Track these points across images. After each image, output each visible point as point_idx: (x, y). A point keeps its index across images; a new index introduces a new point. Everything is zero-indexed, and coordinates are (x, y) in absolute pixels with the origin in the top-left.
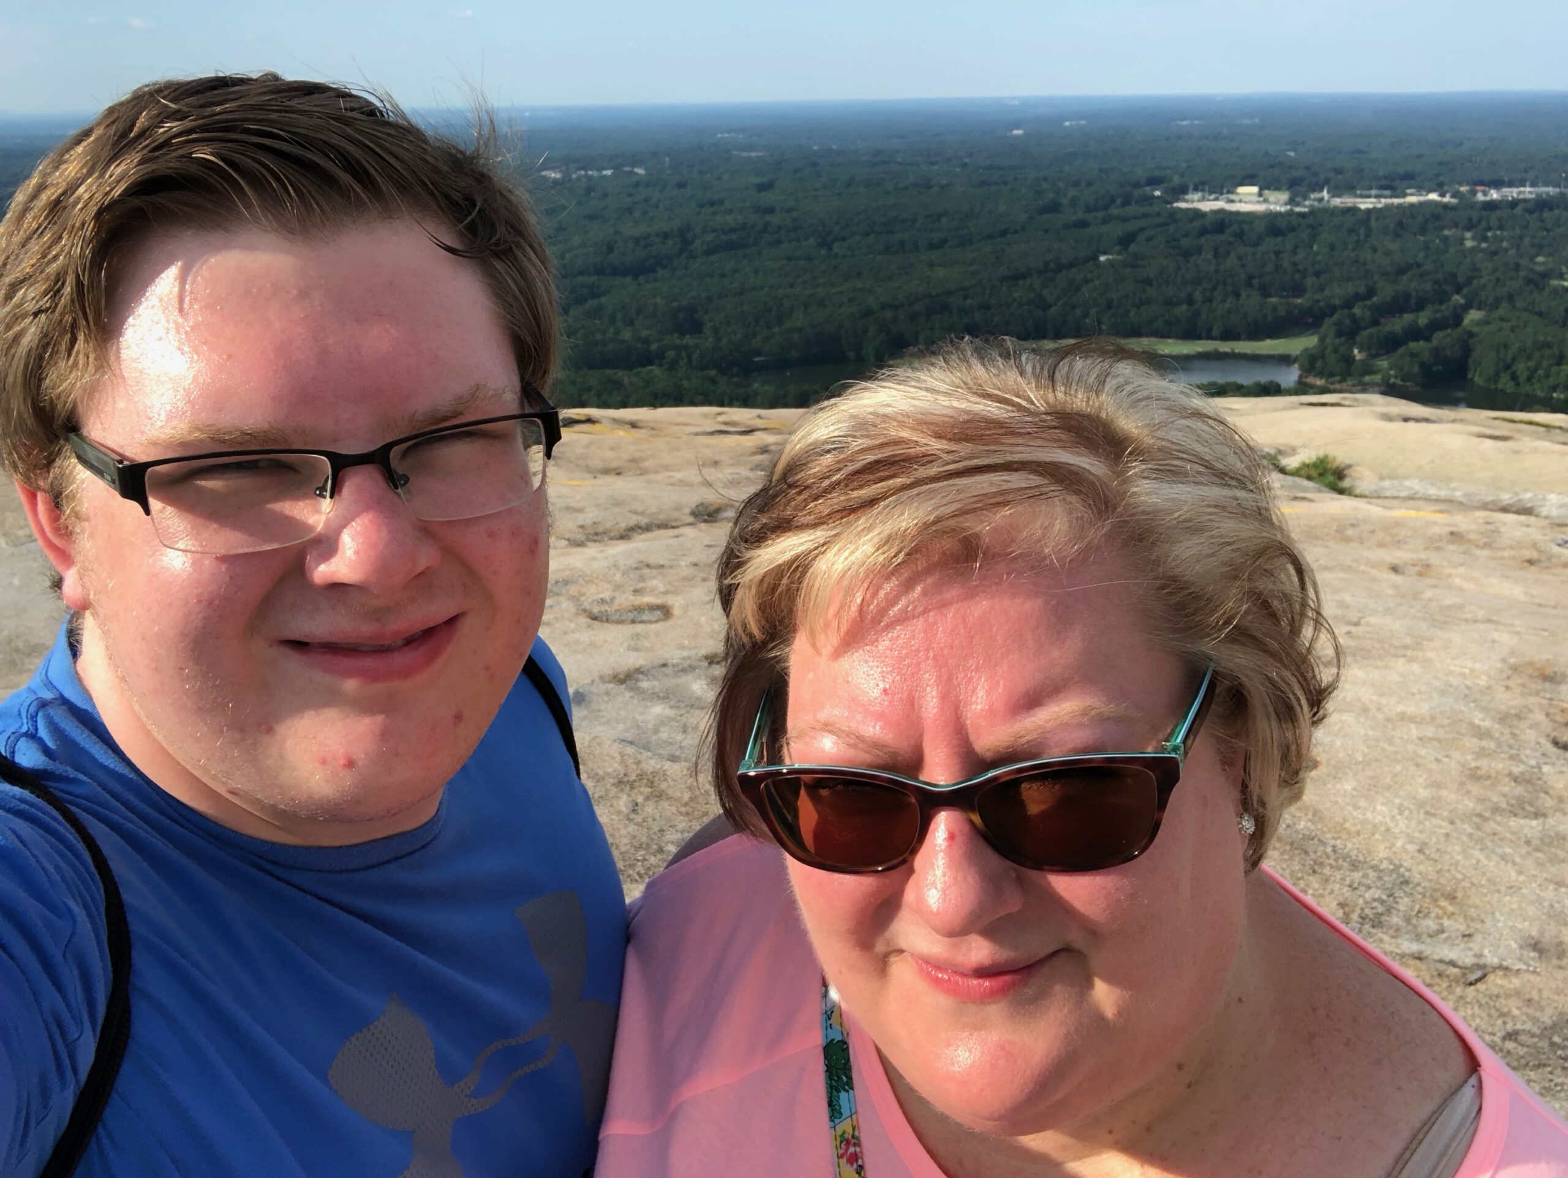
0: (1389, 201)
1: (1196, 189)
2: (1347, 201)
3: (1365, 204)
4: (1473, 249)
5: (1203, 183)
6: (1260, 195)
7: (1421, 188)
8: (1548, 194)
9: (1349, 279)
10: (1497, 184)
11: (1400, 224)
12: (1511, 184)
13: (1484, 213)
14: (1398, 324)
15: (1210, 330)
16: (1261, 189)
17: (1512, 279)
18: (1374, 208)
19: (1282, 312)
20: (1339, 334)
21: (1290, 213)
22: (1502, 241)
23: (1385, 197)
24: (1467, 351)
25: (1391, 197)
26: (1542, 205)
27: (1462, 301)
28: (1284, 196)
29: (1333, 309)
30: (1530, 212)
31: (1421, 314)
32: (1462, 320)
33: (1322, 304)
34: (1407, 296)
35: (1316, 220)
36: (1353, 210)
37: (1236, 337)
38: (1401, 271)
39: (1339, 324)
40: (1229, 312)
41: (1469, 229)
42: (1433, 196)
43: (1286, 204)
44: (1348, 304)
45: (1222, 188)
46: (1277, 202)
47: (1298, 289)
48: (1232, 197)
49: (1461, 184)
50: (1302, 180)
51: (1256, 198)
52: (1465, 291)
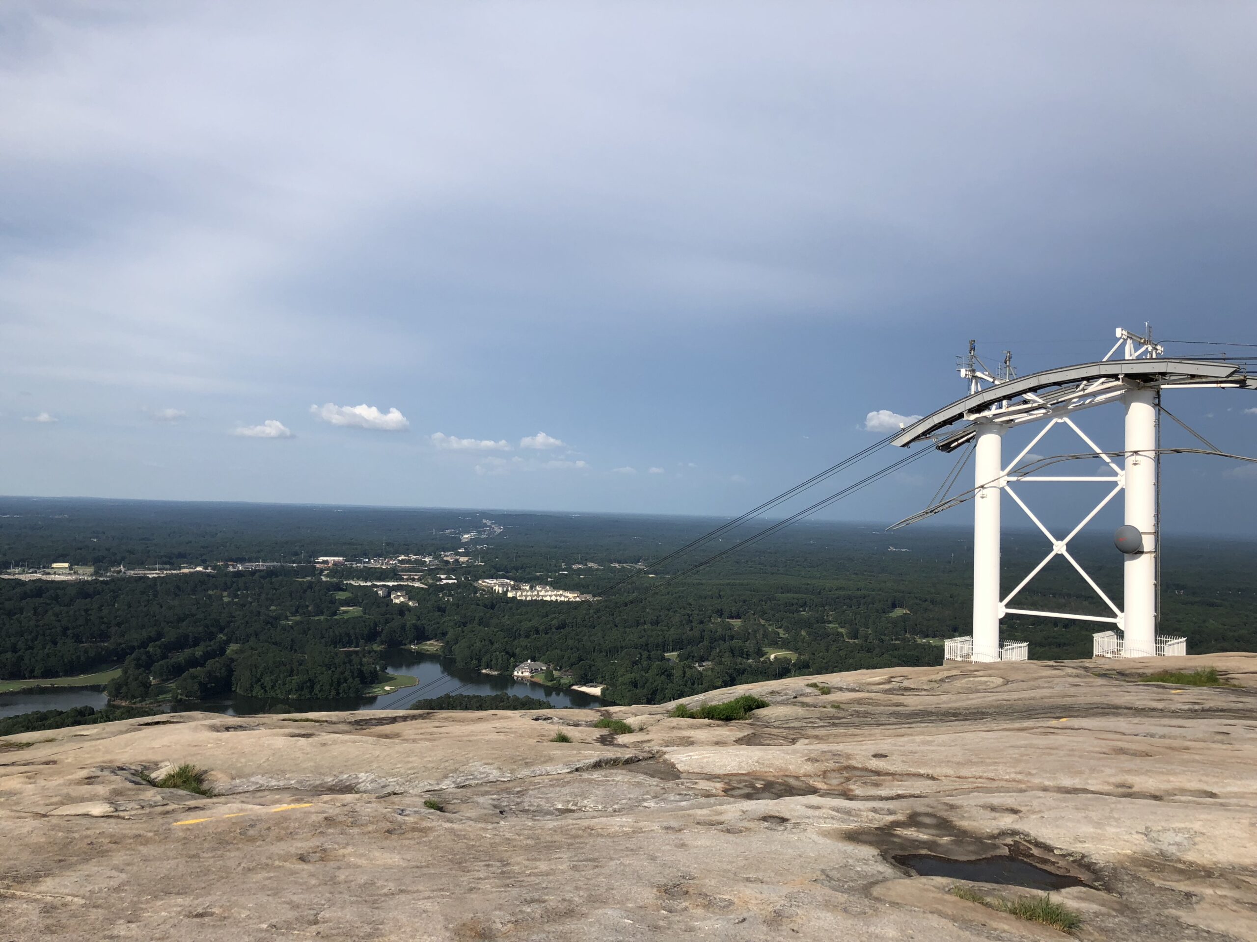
0: (169, 572)
1: (17, 565)
2: (140, 572)
3: (152, 575)
4: (229, 602)
5: (23, 561)
6: (71, 569)
7: (192, 563)
8: (274, 567)
9: (143, 627)
10: (242, 560)
11: (178, 587)
12: (250, 560)
13: (235, 579)
14: (180, 657)
15: (32, 671)
16: (71, 565)
17: (256, 621)
18: (159, 577)
19: (92, 653)
20: (138, 666)
21: (96, 581)
22: (248, 596)
23: (166, 570)
24: (230, 672)
25: (170, 570)
26: (271, 573)
27: (224, 638)
28: (91, 570)
29: (133, 649)
30: (263, 577)
31: (197, 648)
32: (226, 651)
33: (123, 646)
34: (186, 637)
35: (117, 586)
36: (144, 578)
37: (55, 675)
38: (181, 620)
39: (138, 659)
40: (48, 655)
41: (225, 590)
42: (199, 569)
43: (92, 575)
44: (144, 645)
45: (39, 563)
46: (85, 573)
47: (104, 636)
48: (47, 570)
49: (218, 561)
50: (104, 558)
51: (67, 571)
52: (225, 631)
